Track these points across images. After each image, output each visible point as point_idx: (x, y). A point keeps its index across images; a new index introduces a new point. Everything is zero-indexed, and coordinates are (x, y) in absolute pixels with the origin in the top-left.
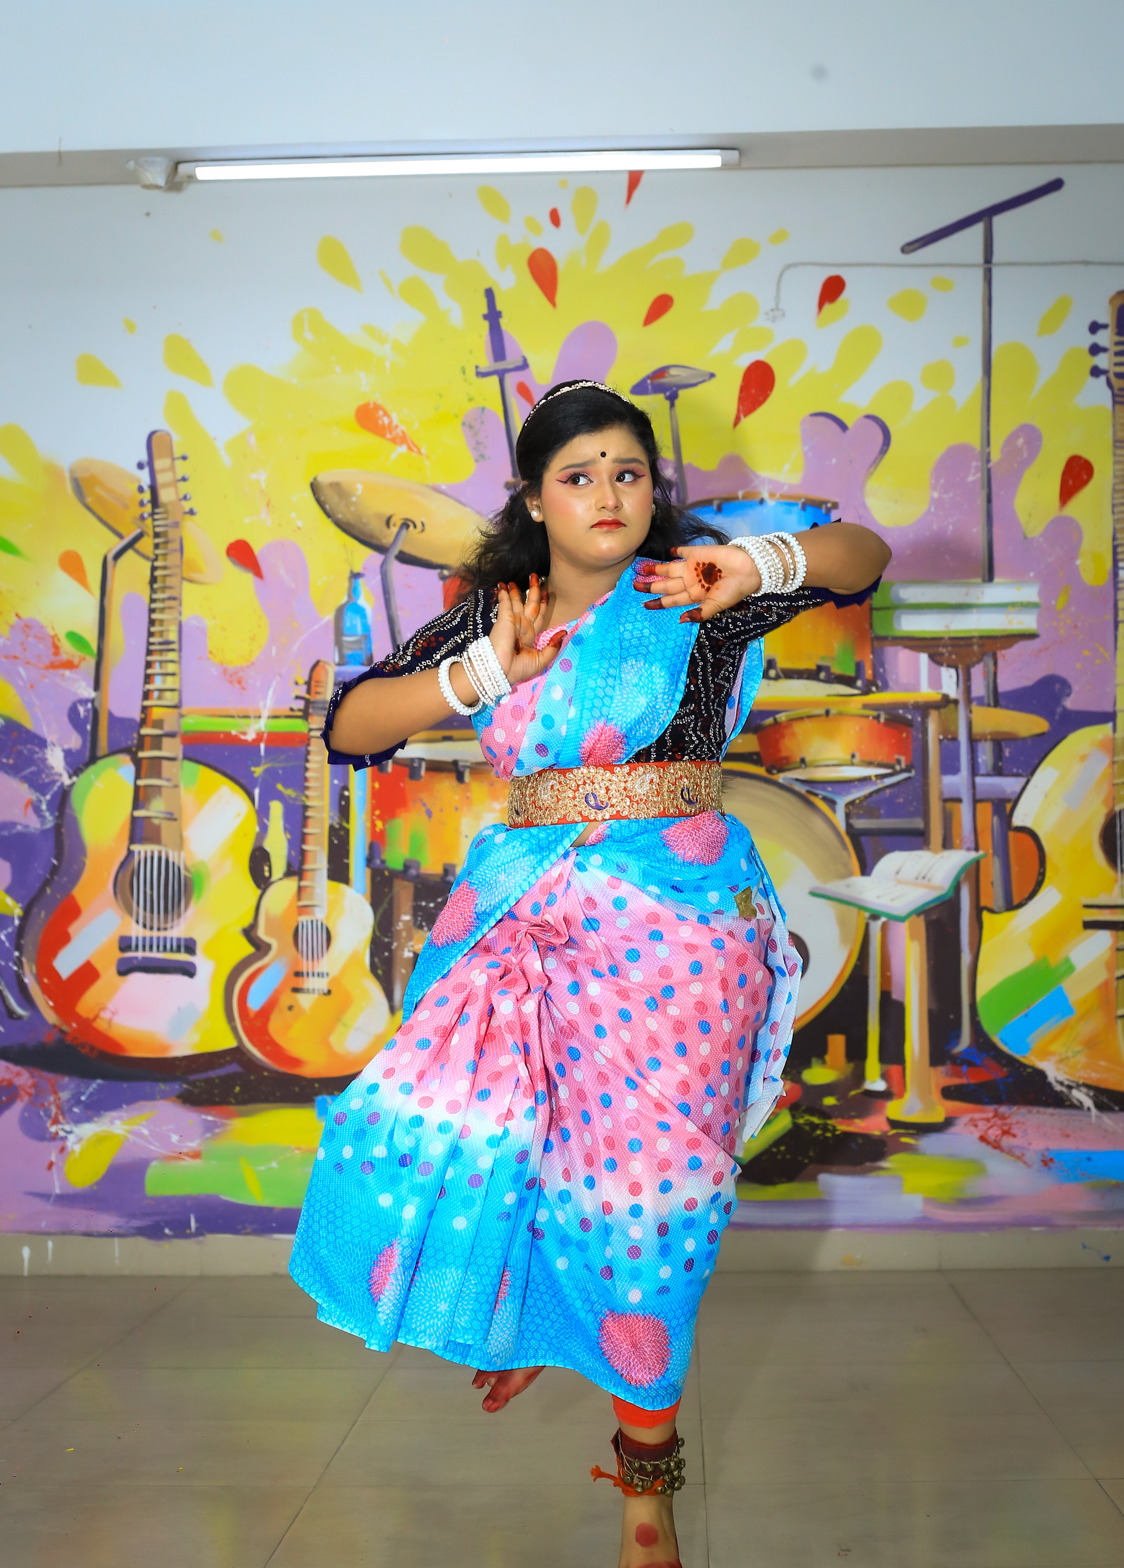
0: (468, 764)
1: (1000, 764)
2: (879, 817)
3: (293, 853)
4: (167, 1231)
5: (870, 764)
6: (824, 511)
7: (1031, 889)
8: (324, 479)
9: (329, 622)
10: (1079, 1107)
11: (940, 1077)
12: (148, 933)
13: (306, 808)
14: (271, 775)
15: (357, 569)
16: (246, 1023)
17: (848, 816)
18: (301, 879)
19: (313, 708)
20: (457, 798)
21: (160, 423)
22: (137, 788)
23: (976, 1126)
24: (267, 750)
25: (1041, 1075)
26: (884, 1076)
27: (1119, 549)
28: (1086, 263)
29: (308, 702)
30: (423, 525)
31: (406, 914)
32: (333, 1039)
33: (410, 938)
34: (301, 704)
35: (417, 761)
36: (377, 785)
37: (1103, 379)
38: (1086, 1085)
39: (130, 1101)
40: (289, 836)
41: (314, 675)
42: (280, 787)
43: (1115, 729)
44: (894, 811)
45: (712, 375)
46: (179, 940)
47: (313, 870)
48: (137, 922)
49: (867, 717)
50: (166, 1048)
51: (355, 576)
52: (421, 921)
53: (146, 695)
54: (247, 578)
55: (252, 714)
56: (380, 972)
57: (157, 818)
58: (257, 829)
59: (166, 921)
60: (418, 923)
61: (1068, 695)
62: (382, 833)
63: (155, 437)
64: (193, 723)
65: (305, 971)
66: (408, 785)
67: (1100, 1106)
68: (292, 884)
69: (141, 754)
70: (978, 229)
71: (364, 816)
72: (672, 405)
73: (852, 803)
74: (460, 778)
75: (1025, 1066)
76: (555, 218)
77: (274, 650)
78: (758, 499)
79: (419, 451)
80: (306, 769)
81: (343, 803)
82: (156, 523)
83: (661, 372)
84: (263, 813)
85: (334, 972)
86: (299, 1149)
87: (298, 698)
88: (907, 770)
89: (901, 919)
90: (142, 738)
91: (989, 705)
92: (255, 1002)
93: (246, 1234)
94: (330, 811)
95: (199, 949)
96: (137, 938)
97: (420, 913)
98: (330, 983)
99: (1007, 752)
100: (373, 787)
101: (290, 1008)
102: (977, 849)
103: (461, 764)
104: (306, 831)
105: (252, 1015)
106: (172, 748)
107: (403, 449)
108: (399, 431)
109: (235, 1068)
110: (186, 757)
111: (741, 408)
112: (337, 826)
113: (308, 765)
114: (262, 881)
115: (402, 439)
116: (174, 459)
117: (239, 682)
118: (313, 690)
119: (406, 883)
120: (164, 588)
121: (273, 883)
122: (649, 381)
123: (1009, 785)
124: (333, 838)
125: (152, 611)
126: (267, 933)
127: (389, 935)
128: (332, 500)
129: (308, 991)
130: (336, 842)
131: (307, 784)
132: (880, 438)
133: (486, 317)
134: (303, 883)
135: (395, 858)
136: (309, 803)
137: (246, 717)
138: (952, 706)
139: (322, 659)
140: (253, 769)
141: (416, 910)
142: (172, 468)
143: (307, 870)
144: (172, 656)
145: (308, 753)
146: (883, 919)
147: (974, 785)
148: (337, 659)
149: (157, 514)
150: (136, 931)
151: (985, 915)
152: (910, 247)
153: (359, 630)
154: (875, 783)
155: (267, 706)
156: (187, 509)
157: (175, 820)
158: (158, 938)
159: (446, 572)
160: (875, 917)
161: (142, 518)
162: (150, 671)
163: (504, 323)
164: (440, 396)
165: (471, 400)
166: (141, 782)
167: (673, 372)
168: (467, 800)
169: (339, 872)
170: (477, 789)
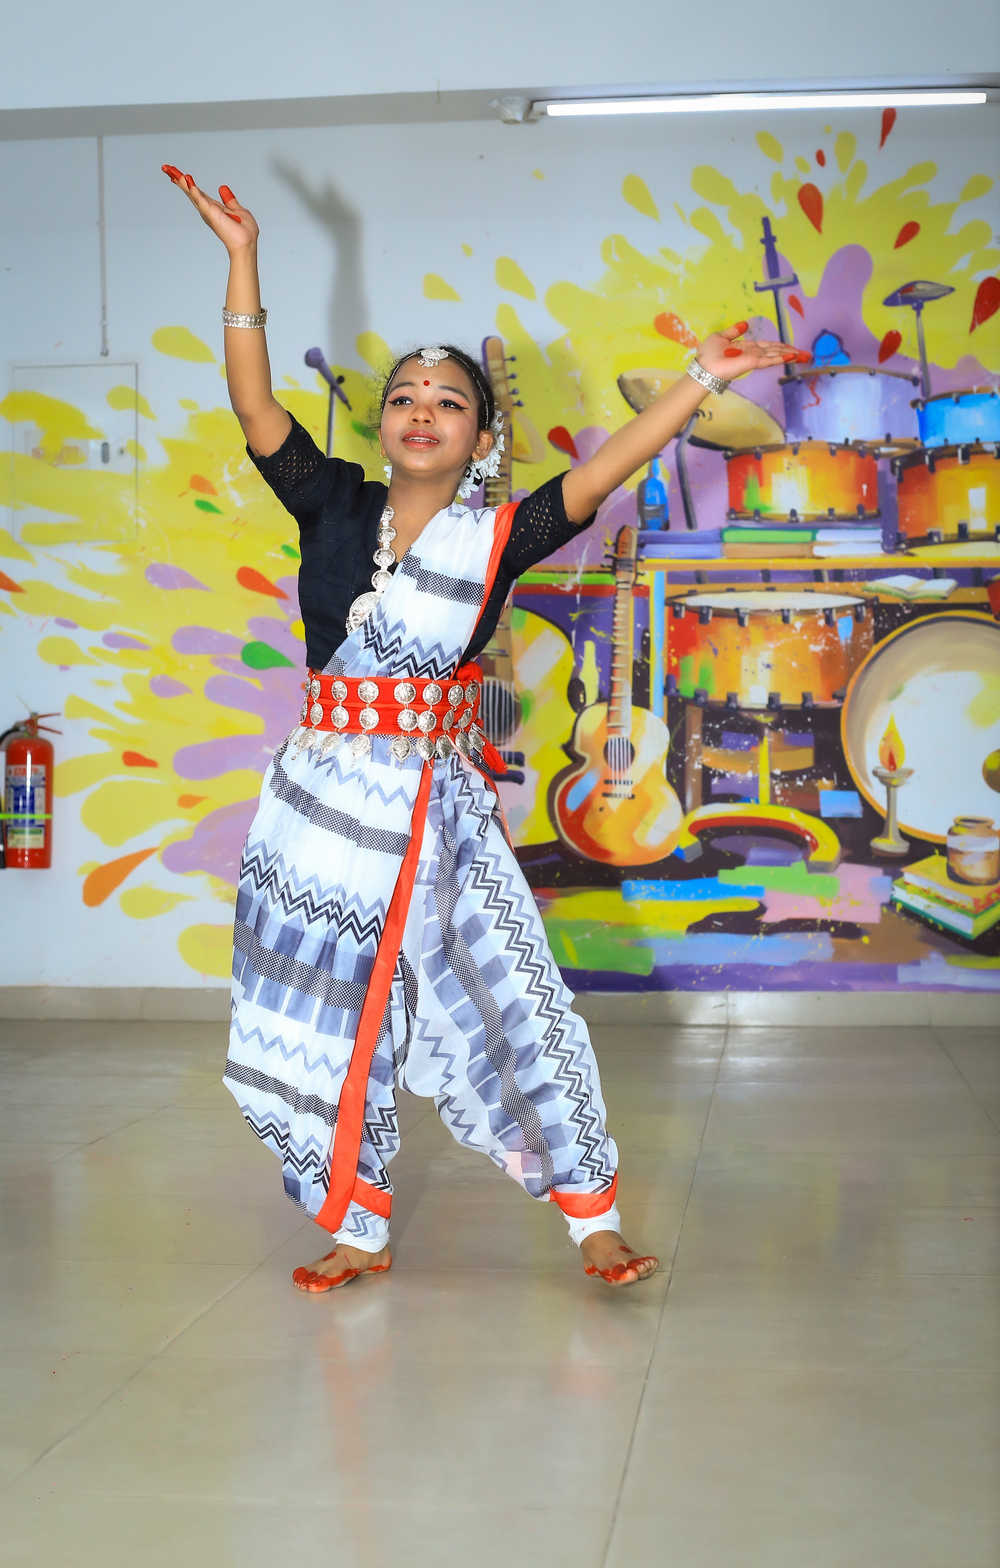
0: (748, 611)
3: (604, 683)
8: (629, 376)
9: (633, 494)
13: (614, 646)
14: (585, 619)
16: (565, 821)
18: (610, 705)
19: (620, 565)
20: (738, 639)
21: (494, 333)
24: (582, 598)
29: (616, 561)
30: (711, 414)
31: (696, 733)
32: (636, 835)
33: (699, 753)
34: (610, 562)
35: (705, 609)
36: (672, 628)
40: (600, 670)
41: (622, 538)
45: (952, 290)
46: (510, 753)
47: (620, 697)
52: (709, 740)
54: (566, 457)
55: (569, 570)
56: (675, 781)
57: (492, 654)
58: (574, 664)
59: (499, 738)
60: (706, 740)
62: (677, 667)
63: (489, 342)
65: (613, 780)
66: (698, 628)
68: (603, 708)
71: (662, 654)
72: (918, 314)
74: (741, 622)
76: (820, 158)
78: (990, 393)
80: (614, 615)
81: (645, 643)
83: (909, 287)
84: (578, 651)
85: (637, 781)
86: (608, 923)
87: (607, 556)
92: (573, 804)
94: (634, 649)
95: (527, 760)
97: (708, 733)
98: (634, 789)
100: (669, 630)
101: (601, 809)
103: (741, 611)
104: (614, 665)
105: (570, 815)
108: (690, 337)
109: (556, 858)
110: (518, 605)
111: (976, 317)
112: (640, 662)
113: (616, 612)
114: (578, 706)
116: (504, 360)
118: (620, 550)
119: (696, 708)
121: (587, 708)
122: (899, 295)
124: (637, 671)
125: (487, 485)
126: (582, 748)
127: (682, 750)
128: (635, 392)
129: (616, 796)
130: (639, 674)
131: (615, 627)
133: (763, 241)
134: (612, 708)
135: (687, 687)
136: (616, 643)
137: (565, 572)
139: (628, 524)
140: (571, 615)
141: (705, 731)
142: (503, 368)
143: (615, 698)
145: (616, 601)
148: (639, 524)
153: (658, 501)
155: (583, 562)
156: (515, 401)
157: (507, 656)
159: (729, 453)
163: (778, 246)
164: (725, 307)
165: (750, 310)
167: (919, 286)
168: (747, 641)
169: (641, 699)
170: (755, 631)
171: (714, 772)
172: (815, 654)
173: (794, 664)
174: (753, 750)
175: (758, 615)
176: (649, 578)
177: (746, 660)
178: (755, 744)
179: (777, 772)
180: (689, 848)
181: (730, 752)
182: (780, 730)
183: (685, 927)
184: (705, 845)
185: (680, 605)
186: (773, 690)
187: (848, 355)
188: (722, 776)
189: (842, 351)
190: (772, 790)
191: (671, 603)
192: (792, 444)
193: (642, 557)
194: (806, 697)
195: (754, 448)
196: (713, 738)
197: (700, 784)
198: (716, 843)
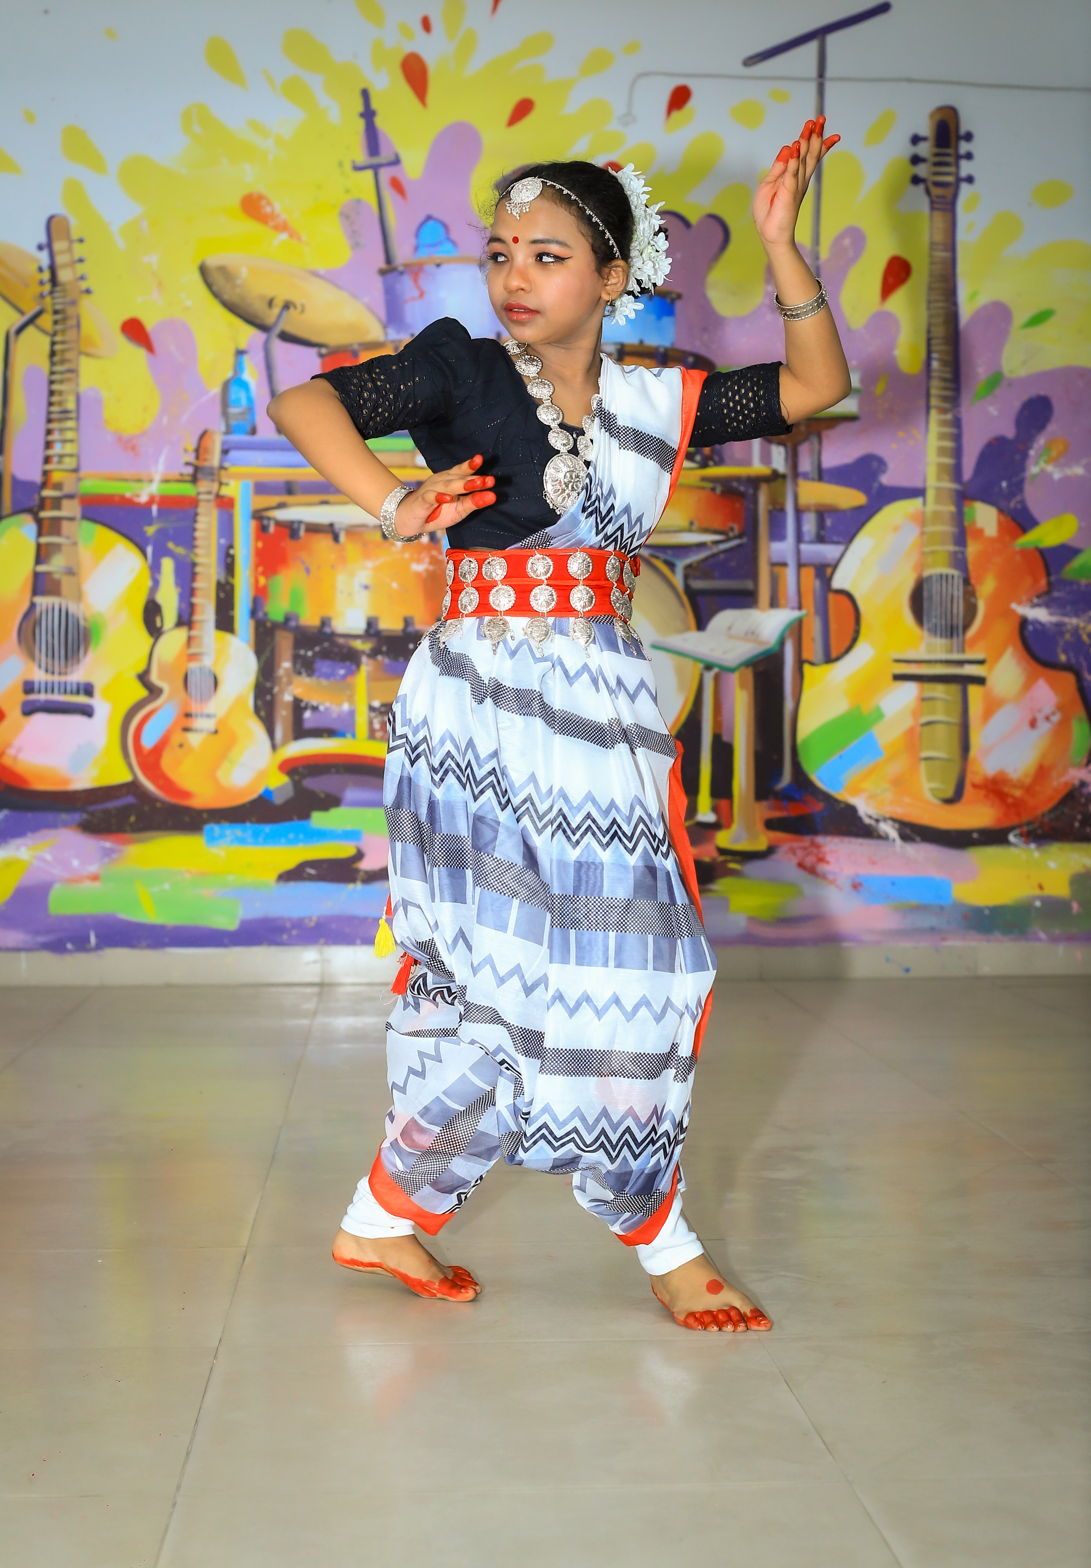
0: (343, 526)
1: (823, 533)
2: (712, 578)
3: (183, 606)
4: (69, 946)
5: (706, 531)
6: (668, 301)
7: (847, 644)
8: (212, 262)
9: (216, 395)
10: (884, 838)
11: (764, 810)
12: (49, 678)
13: (194, 565)
14: (163, 536)
15: (242, 346)
16: (140, 759)
17: (686, 577)
18: (190, 629)
19: (202, 473)
20: (332, 556)
21: (58, 208)
22: (39, 547)
23: (794, 853)
24: (159, 510)
25: (851, 810)
26: (715, 809)
27: (934, 342)
28: (910, 80)
29: (197, 469)
30: (303, 306)
31: (286, 661)
32: (221, 774)
33: (290, 683)
34: (190, 470)
35: (296, 523)
36: (260, 545)
37: (921, 187)
38: (894, 820)
39: (35, 828)
40: (179, 590)
41: (203, 442)
42: (171, 545)
43: (924, 503)
44: (727, 574)
46: (78, 684)
47: (202, 621)
48: (40, 666)
49: (703, 488)
50: (67, 781)
51: (240, 353)
52: (300, 668)
53: (47, 460)
54: (141, 353)
55: (144, 479)
56: (263, 714)
57: (57, 572)
58: (149, 583)
59: (66, 667)
60: (297, 669)
61: (884, 472)
62: (265, 588)
63: (54, 222)
64: (92, 486)
65: (194, 712)
66: (288, 544)
67: (904, 837)
68: (182, 634)
69: (44, 514)
70: (812, 47)
71: (248, 573)
73: (689, 567)
74: (336, 538)
75: (836, 801)
76: (426, 24)
77: (165, 420)
79: (299, 239)
80: (194, 530)
81: (229, 560)
82: (57, 301)
84: (155, 569)
85: (220, 714)
86: (189, 872)
87: (187, 464)
88: (740, 536)
89: (732, 670)
90: (43, 500)
91: (813, 480)
92: (149, 740)
93: (142, 948)
94: (217, 567)
95: (97, 691)
96: (40, 683)
97: (299, 661)
98: (217, 723)
99: (829, 522)
100: (257, 547)
101: (181, 746)
102: (800, 608)
103: (337, 527)
104: (194, 585)
105: (145, 752)
106: (71, 509)
107: (284, 236)
108: (281, 219)
109: (130, 800)
110: (87, 516)
112: (223, 581)
113: (197, 526)
114: (154, 630)
115: (283, 227)
116: (71, 242)
117: (133, 448)
118: (201, 456)
119: (286, 634)
120: (63, 362)
121: (164, 632)
123: (829, 551)
124: (220, 592)
125: (52, 382)
126: (161, 676)
127: (271, 680)
128: (219, 281)
130: (222, 596)
131: (196, 543)
132: (720, 235)
133: (362, 115)
134: (194, 633)
135: (276, 611)
136: (198, 560)
137: (139, 480)
138: (780, 480)
139: (210, 428)
140: (146, 529)
141: (296, 658)
142: (70, 250)
143: (196, 622)
144: (70, 424)
145: (196, 514)
146: (716, 670)
147: (798, 552)
148: (223, 428)
149: (57, 292)
150: (39, 676)
151: (807, 668)
152: (752, 60)
153: (244, 402)
154: (710, 548)
155: (159, 470)
156: (84, 288)
157: (74, 574)
158: (59, 683)
159: (324, 351)
160: (708, 667)
161: (42, 296)
162: (50, 438)
163: (378, 121)
164: (319, 188)
165: (347, 191)
166: (44, 540)
168: (342, 559)
169: (225, 623)
170: (351, 548)
171: (307, 704)
172: (418, 574)
173: (395, 585)
174: (349, 680)
175: (354, 531)
176: (233, 489)
177: (341, 580)
178: (351, 673)
179: (376, 704)
180: (280, 789)
181: (324, 682)
182: (380, 658)
183: (274, 876)
184: (296, 785)
185: (269, 519)
186: (372, 613)
187: (454, 243)
188: (315, 709)
189: (449, 239)
190: (371, 723)
191: (259, 516)
192: (393, 342)
193: (226, 465)
194: (407, 622)
195: (351, 345)
196: (305, 666)
197: (290, 718)
198: (309, 783)
